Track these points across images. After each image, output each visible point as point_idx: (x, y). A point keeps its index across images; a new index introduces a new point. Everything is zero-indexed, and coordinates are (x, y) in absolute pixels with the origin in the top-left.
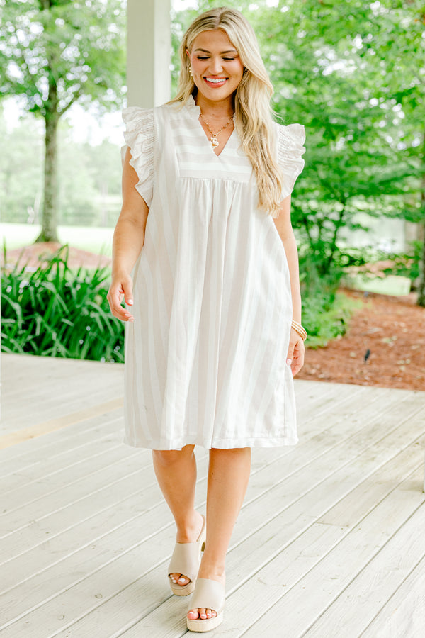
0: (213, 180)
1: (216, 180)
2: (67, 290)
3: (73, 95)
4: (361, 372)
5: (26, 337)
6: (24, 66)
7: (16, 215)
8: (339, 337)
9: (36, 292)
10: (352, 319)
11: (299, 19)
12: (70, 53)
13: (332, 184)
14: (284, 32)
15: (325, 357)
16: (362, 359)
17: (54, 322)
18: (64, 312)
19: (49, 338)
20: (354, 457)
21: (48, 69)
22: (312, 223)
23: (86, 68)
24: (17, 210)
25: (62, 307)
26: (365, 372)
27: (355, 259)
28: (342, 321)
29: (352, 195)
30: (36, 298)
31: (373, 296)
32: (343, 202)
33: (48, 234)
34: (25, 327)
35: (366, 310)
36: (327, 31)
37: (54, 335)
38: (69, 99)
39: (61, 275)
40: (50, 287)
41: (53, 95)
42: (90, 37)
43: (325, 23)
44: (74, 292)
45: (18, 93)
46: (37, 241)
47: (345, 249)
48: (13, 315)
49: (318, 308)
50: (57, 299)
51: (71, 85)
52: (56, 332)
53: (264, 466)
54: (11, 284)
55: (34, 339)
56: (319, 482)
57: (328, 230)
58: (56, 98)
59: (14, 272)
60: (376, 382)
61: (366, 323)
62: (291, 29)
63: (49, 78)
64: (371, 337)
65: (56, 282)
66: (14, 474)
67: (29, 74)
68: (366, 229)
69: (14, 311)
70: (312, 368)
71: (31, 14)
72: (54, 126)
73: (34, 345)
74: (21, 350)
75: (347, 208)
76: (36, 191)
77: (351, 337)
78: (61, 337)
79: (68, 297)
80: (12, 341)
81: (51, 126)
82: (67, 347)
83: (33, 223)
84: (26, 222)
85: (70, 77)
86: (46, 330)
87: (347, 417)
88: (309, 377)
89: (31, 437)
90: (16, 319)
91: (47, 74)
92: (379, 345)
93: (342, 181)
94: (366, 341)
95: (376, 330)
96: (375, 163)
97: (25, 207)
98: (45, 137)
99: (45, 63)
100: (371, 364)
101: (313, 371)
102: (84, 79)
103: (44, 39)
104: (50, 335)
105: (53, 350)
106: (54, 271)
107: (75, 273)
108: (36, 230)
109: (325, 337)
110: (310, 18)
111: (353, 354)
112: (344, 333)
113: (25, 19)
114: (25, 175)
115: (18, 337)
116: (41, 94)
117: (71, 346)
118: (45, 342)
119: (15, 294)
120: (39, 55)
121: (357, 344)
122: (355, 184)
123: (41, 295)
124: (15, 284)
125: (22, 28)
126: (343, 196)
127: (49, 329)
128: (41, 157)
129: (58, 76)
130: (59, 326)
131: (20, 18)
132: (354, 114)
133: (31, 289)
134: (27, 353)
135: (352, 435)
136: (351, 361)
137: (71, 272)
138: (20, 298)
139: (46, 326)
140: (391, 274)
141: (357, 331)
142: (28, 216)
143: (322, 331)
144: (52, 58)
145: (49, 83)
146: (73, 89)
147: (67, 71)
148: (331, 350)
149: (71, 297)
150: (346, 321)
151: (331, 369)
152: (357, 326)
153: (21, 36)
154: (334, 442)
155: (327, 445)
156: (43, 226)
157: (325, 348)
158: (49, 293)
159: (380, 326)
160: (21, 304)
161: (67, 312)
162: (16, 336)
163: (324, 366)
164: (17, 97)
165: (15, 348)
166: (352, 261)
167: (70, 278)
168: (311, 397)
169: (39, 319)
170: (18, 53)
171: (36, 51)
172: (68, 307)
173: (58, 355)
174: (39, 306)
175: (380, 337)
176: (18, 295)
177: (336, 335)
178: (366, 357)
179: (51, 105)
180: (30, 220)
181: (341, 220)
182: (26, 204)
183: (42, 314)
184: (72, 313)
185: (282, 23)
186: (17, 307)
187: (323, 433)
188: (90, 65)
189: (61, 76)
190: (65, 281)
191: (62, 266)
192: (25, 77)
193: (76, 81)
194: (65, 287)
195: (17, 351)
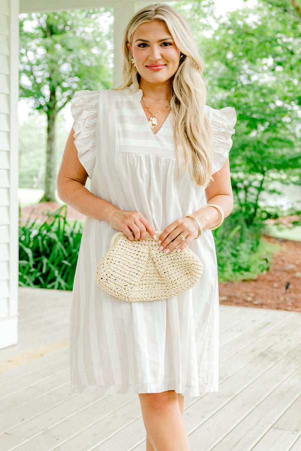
0: (149, 156)
1: (151, 156)
2: (66, 238)
3: (67, 98)
4: (285, 300)
5: (36, 274)
6: (32, 77)
7: (25, 183)
8: (265, 272)
9: (43, 240)
10: (274, 258)
11: (229, 44)
12: (65, 68)
13: (256, 161)
14: (219, 53)
15: (256, 287)
16: (284, 289)
17: (56, 263)
18: (64, 255)
19: (53, 275)
20: (293, 371)
21: (50, 79)
22: (240, 189)
23: (77, 79)
24: (26, 179)
25: (62, 251)
26: (288, 299)
27: (271, 214)
28: (266, 260)
29: (269, 168)
30: (43, 245)
31: (285, 241)
32: (263, 173)
33: (49, 196)
34: (35, 266)
35: (282, 252)
36: (249, 53)
37: (56, 273)
38: (64, 100)
39: (62, 228)
40: (53, 236)
41: (53, 97)
42: (80, 56)
43: (248, 47)
44: (71, 240)
45: (27, 96)
46: (41, 201)
47: (265, 208)
48: (26, 258)
49: (249, 250)
50: (59, 245)
51: (66, 91)
52: (58, 270)
53: (225, 379)
54: (25, 234)
55: (41, 276)
56: (269, 393)
57: (252, 194)
58: (55, 100)
59: (26, 225)
60: (297, 307)
61: (283, 261)
62: (223, 52)
63: (50, 85)
64: (289, 272)
65: (58, 233)
66: (30, 387)
67: (36, 83)
68: (279, 193)
69: (26, 255)
70: (248, 296)
71: (38, 41)
72: (54, 119)
73: (41, 280)
74: (32, 284)
75: (266, 178)
76: (39, 166)
77: (273, 273)
78: (61, 273)
79: (66, 244)
80: (25, 277)
81: (51, 119)
82: (66, 281)
83: (37, 188)
84: (32, 188)
85: (65, 85)
86: (50, 269)
87: (283, 337)
88: (246, 304)
89: (42, 355)
90: (28, 260)
91: (49, 83)
92: (294, 278)
93: (263, 159)
94: (285, 275)
95: (291, 266)
96: (285, 146)
97: (32, 177)
98: (47, 127)
99: (47, 75)
100: (290, 292)
101: (249, 299)
102: (75, 86)
103: (47, 58)
104: (53, 272)
105: (56, 284)
106: (56, 225)
107: (72, 225)
108: (40, 193)
109: (254, 272)
110: (237, 43)
111: (276, 285)
112: (268, 269)
113: (33, 44)
114: (31, 154)
115: (30, 274)
116: (44, 97)
117: (69, 281)
118: (49, 278)
119: (27, 242)
120: (43, 69)
121: (278, 277)
122: (271, 161)
123: (47, 243)
124: (27, 233)
125: (31, 50)
126: (262, 169)
127: (53, 267)
128: (44, 142)
129: (56, 84)
130: (60, 265)
131: (29, 43)
132: (268, 111)
133: (40, 238)
134: (36, 286)
135: (289, 353)
136: (275, 290)
137: (69, 225)
138: (31, 245)
139: (50, 265)
140: (298, 225)
141: (278, 267)
142: (34, 183)
143: (253, 268)
144: (52, 71)
145: (50, 89)
146: (67, 94)
147: (63, 80)
148: (260, 283)
149: (69, 244)
150: (270, 260)
151: (262, 297)
152: (277, 264)
153: (31, 56)
154: (276, 358)
155: (272, 360)
156: (46, 191)
157: (255, 281)
158: (53, 241)
159: (294, 263)
160: (32, 249)
161: (67, 255)
162: (28, 274)
163: (256, 294)
164: (27, 99)
165: (27, 283)
166: (269, 216)
167: (68, 230)
168: (254, 321)
169: (45, 261)
170: (28, 68)
171: (41, 66)
172: (67, 251)
173: (60, 288)
174: (45, 250)
175: (294, 272)
176: (30, 242)
177: (262, 271)
178: (287, 287)
179: (51, 105)
180: (35, 186)
181: (261, 186)
182: (33, 175)
183: (48, 256)
184: (70, 255)
185: (218, 46)
186: (29, 252)
187: (267, 350)
188: (79, 77)
189: (59, 84)
190: (64, 232)
191: (62, 221)
192: (33, 85)
193: (69, 88)
194: (64, 237)
195: (29, 285)
